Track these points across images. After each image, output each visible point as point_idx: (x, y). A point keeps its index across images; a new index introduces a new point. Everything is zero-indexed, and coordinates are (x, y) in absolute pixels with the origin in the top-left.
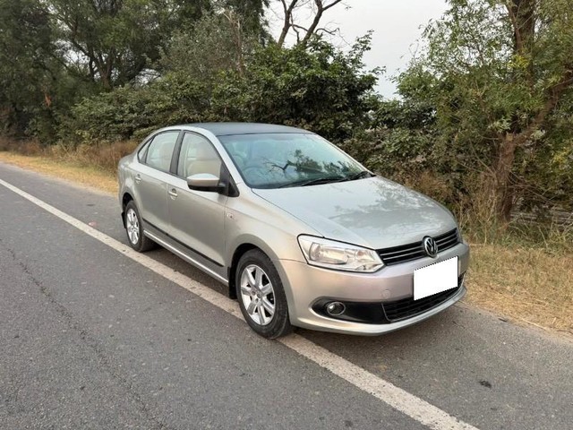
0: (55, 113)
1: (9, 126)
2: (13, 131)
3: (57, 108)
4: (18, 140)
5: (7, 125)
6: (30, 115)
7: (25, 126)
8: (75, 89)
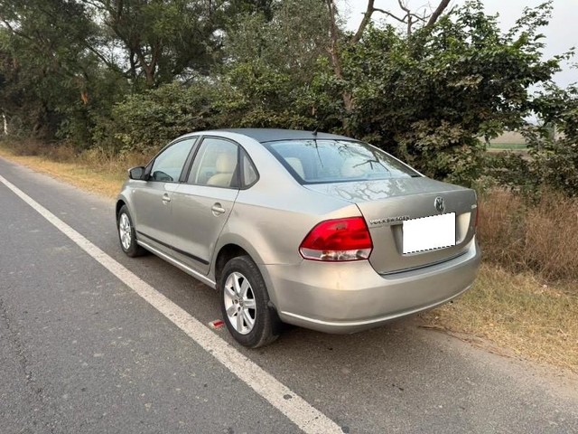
0: (91, 112)
1: (38, 128)
2: (42, 133)
3: (93, 108)
4: (48, 143)
5: (36, 126)
6: (63, 115)
7: (56, 127)
8: (113, 85)
